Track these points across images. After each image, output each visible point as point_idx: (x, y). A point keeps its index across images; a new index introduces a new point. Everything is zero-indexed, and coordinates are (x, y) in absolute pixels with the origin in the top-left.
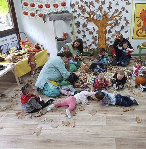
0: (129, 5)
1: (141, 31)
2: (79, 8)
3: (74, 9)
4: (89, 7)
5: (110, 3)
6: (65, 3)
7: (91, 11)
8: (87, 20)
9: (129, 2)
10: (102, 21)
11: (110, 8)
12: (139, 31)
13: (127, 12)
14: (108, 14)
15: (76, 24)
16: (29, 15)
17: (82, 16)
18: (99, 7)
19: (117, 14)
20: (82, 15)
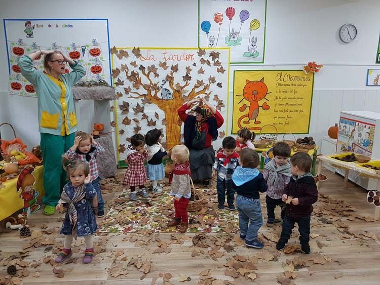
0: (223, 73)
1: (247, 119)
2: (128, 78)
3: (119, 80)
4: (148, 76)
5: (188, 69)
6: (99, 67)
7: (151, 83)
8: (143, 98)
9: (222, 68)
10: (172, 101)
11: (187, 78)
12: (243, 120)
13: (219, 85)
14: (184, 89)
15: (121, 107)
16: (23, 90)
17: (134, 93)
18: (168, 76)
19: (201, 88)
20: (134, 90)
